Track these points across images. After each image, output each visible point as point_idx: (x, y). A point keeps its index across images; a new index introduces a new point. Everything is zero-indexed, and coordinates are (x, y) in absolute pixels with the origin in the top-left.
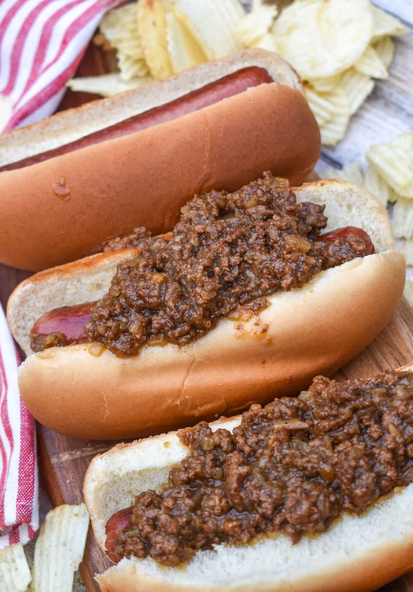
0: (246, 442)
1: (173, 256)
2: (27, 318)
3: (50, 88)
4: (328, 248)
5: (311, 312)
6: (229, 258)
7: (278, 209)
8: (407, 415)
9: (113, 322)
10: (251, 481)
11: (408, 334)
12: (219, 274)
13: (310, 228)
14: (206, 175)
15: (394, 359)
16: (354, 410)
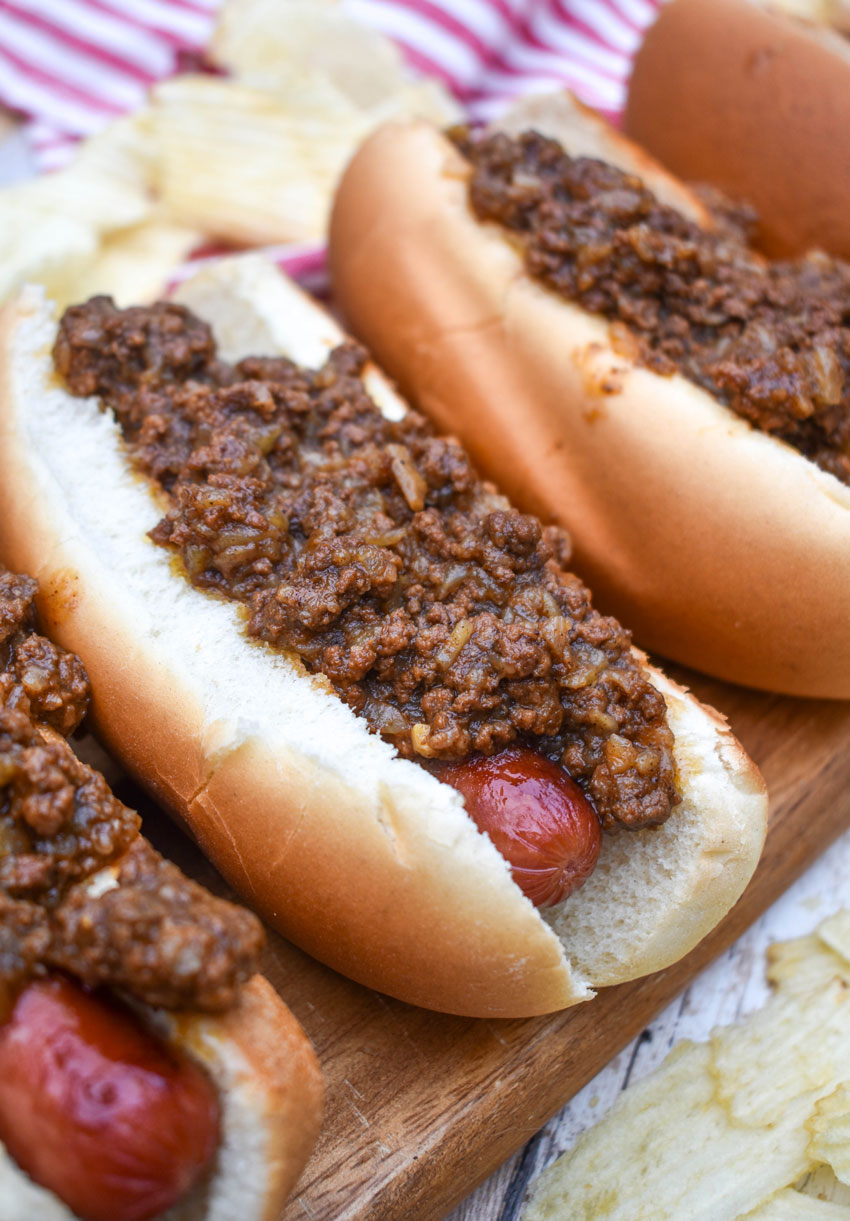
16: (478, 559)
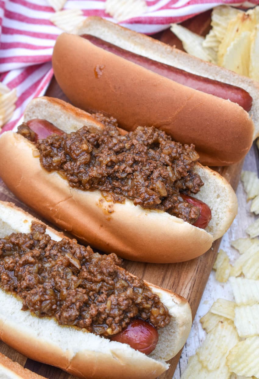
0: (50, 250)
1: (109, 143)
2: (35, 114)
3: (162, 19)
4: (180, 203)
5: (137, 223)
6: (127, 167)
7: (176, 165)
8: (120, 304)
9: (50, 148)
10: (30, 267)
11: (192, 277)
12: (115, 170)
13: (185, 188)
14: (167, 122)
15: (173, 282)
16: (103, 281)
